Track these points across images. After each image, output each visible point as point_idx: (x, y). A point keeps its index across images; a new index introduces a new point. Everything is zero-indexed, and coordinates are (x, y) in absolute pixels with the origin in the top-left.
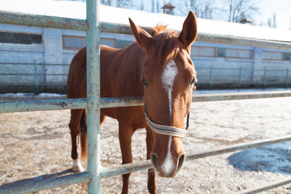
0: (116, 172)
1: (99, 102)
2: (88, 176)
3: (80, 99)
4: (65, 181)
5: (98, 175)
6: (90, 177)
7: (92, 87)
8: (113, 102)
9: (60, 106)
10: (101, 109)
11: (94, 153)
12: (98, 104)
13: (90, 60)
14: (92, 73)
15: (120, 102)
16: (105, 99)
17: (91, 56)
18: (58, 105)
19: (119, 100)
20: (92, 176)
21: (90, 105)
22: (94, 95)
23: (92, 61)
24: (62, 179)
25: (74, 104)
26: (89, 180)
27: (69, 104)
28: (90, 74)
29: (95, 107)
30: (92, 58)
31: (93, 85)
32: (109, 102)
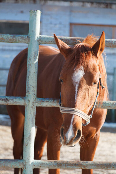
0: (47, 164)
1: (35, 100)
2: (23, 163)
3: (20, 97)
4: (4, 162)
5: (30, 163)
6: (24, 164)
7: (29, 87)
8: (47, 102)
9: (4, 101)
10: (37, 107)
11: (28, 143)
12: (33, 102)
13: (29, 66)
14: (29, 77)
15: (53, 102)
16: (41, 99)
17: (30, 63)
18: (3, 100)
19: (52, 101)
20: (26, 163)
21: (27, 103)
22: (31, 94)
23: (30, 67)
24: (2, 161)
25: (15, 100)
26: (23, 167)
27: (10, 100)
28: (28, 77)
29: (31, 104)
30: (30, 65)
31: (30, 87)
32: (43, 102)
